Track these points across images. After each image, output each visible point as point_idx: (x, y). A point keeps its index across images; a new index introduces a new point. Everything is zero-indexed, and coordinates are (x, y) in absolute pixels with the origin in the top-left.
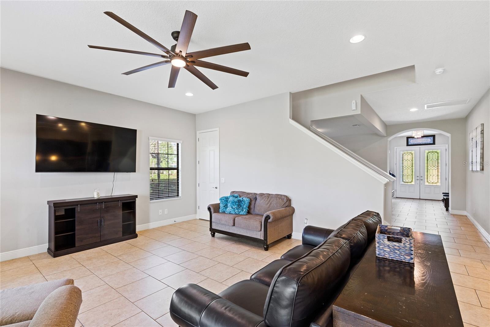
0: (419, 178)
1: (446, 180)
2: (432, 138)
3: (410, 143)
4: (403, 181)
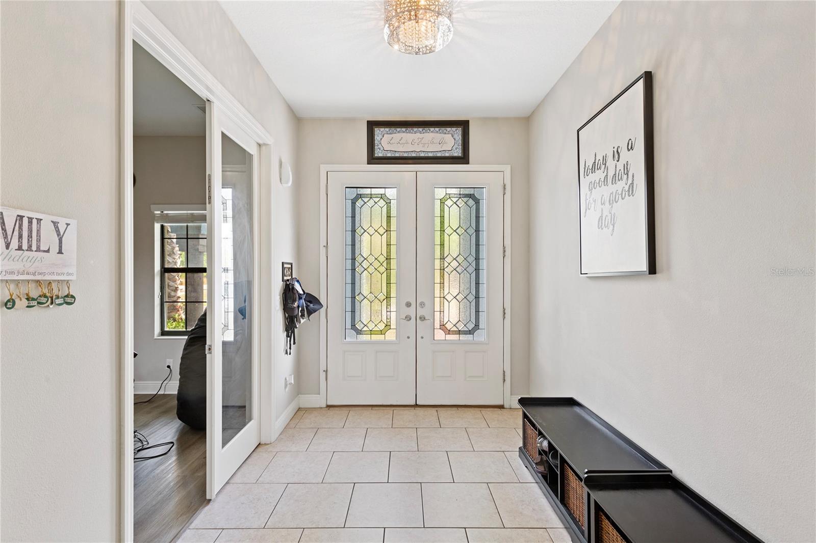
0: (411, 311)
1: (504, 318)
2: (458, 132)
3: (382, 149)
4: (353, 326)
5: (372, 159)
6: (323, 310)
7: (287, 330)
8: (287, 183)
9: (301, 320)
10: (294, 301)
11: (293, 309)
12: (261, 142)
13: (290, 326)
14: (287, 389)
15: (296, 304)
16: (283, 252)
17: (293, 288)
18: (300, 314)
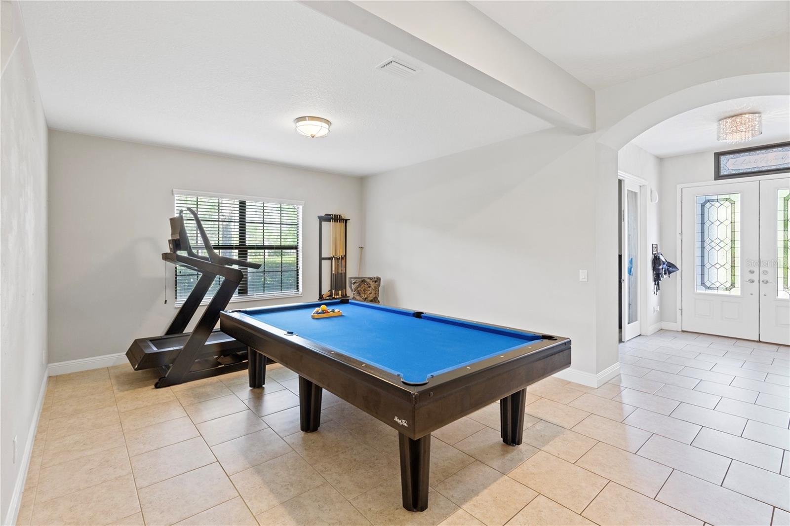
0: (755, 277)
3: (727, 169)
4: (703, 284)
5: (718, 176)
6: (678, 272)
7: (655, 281)
8: (656, 201)
9: (664, 276)
10: (660, 265)
11: (659, 269)
12: (641, 185)
13: (657, 278)
14: (655, 313)
15: (661, 267)
16: (653, 239)
17: (659, 258)
18: (663, 272)
